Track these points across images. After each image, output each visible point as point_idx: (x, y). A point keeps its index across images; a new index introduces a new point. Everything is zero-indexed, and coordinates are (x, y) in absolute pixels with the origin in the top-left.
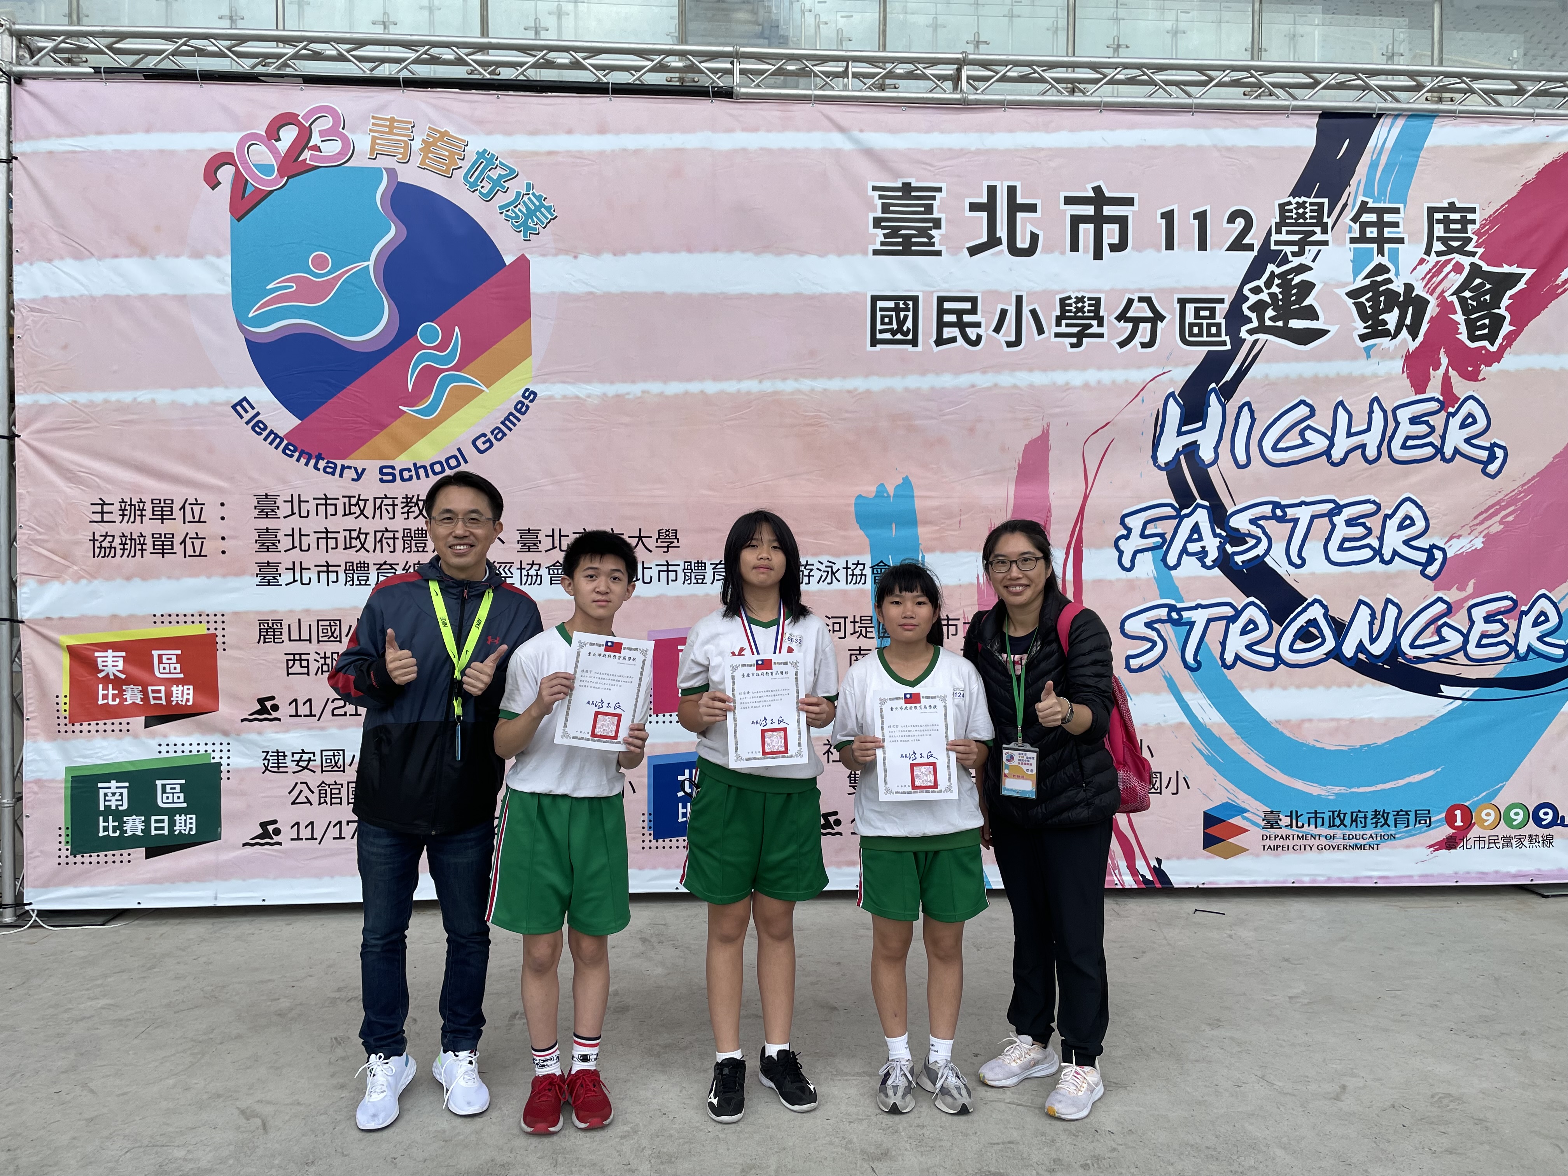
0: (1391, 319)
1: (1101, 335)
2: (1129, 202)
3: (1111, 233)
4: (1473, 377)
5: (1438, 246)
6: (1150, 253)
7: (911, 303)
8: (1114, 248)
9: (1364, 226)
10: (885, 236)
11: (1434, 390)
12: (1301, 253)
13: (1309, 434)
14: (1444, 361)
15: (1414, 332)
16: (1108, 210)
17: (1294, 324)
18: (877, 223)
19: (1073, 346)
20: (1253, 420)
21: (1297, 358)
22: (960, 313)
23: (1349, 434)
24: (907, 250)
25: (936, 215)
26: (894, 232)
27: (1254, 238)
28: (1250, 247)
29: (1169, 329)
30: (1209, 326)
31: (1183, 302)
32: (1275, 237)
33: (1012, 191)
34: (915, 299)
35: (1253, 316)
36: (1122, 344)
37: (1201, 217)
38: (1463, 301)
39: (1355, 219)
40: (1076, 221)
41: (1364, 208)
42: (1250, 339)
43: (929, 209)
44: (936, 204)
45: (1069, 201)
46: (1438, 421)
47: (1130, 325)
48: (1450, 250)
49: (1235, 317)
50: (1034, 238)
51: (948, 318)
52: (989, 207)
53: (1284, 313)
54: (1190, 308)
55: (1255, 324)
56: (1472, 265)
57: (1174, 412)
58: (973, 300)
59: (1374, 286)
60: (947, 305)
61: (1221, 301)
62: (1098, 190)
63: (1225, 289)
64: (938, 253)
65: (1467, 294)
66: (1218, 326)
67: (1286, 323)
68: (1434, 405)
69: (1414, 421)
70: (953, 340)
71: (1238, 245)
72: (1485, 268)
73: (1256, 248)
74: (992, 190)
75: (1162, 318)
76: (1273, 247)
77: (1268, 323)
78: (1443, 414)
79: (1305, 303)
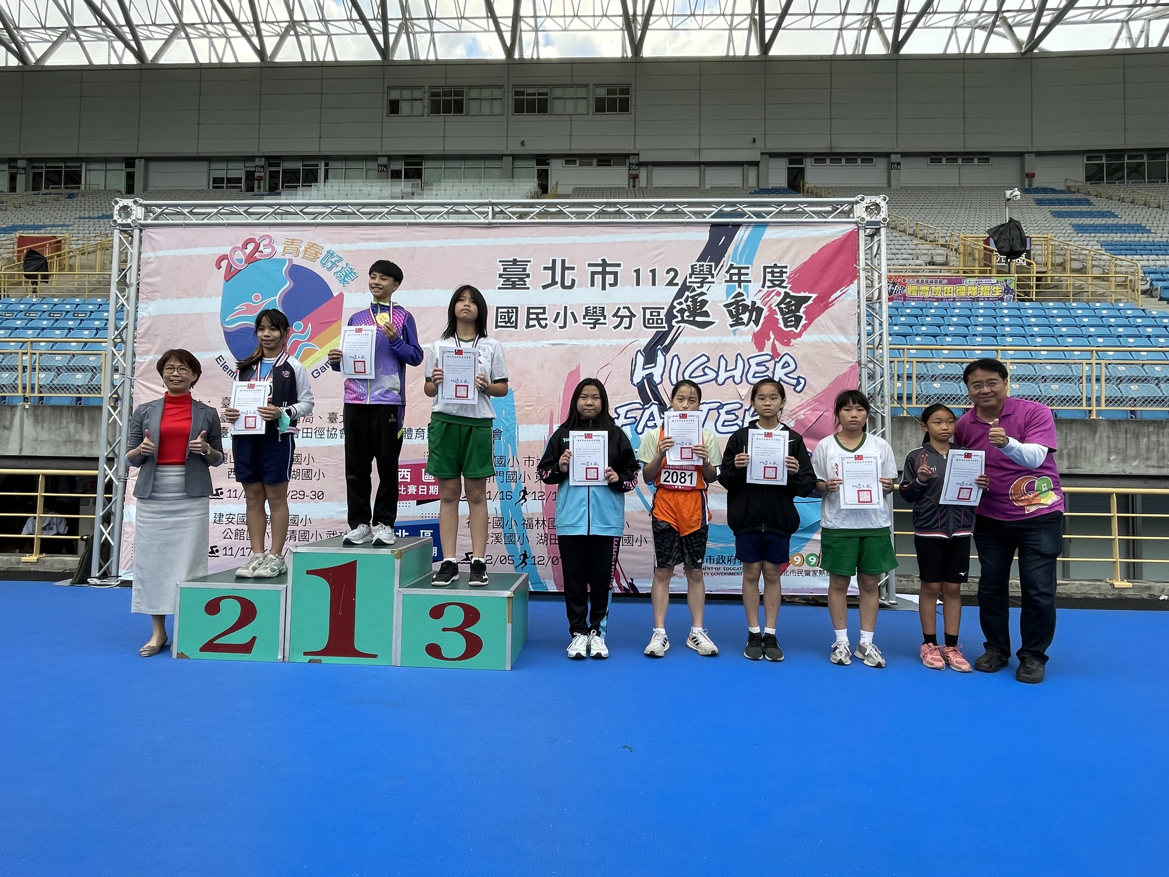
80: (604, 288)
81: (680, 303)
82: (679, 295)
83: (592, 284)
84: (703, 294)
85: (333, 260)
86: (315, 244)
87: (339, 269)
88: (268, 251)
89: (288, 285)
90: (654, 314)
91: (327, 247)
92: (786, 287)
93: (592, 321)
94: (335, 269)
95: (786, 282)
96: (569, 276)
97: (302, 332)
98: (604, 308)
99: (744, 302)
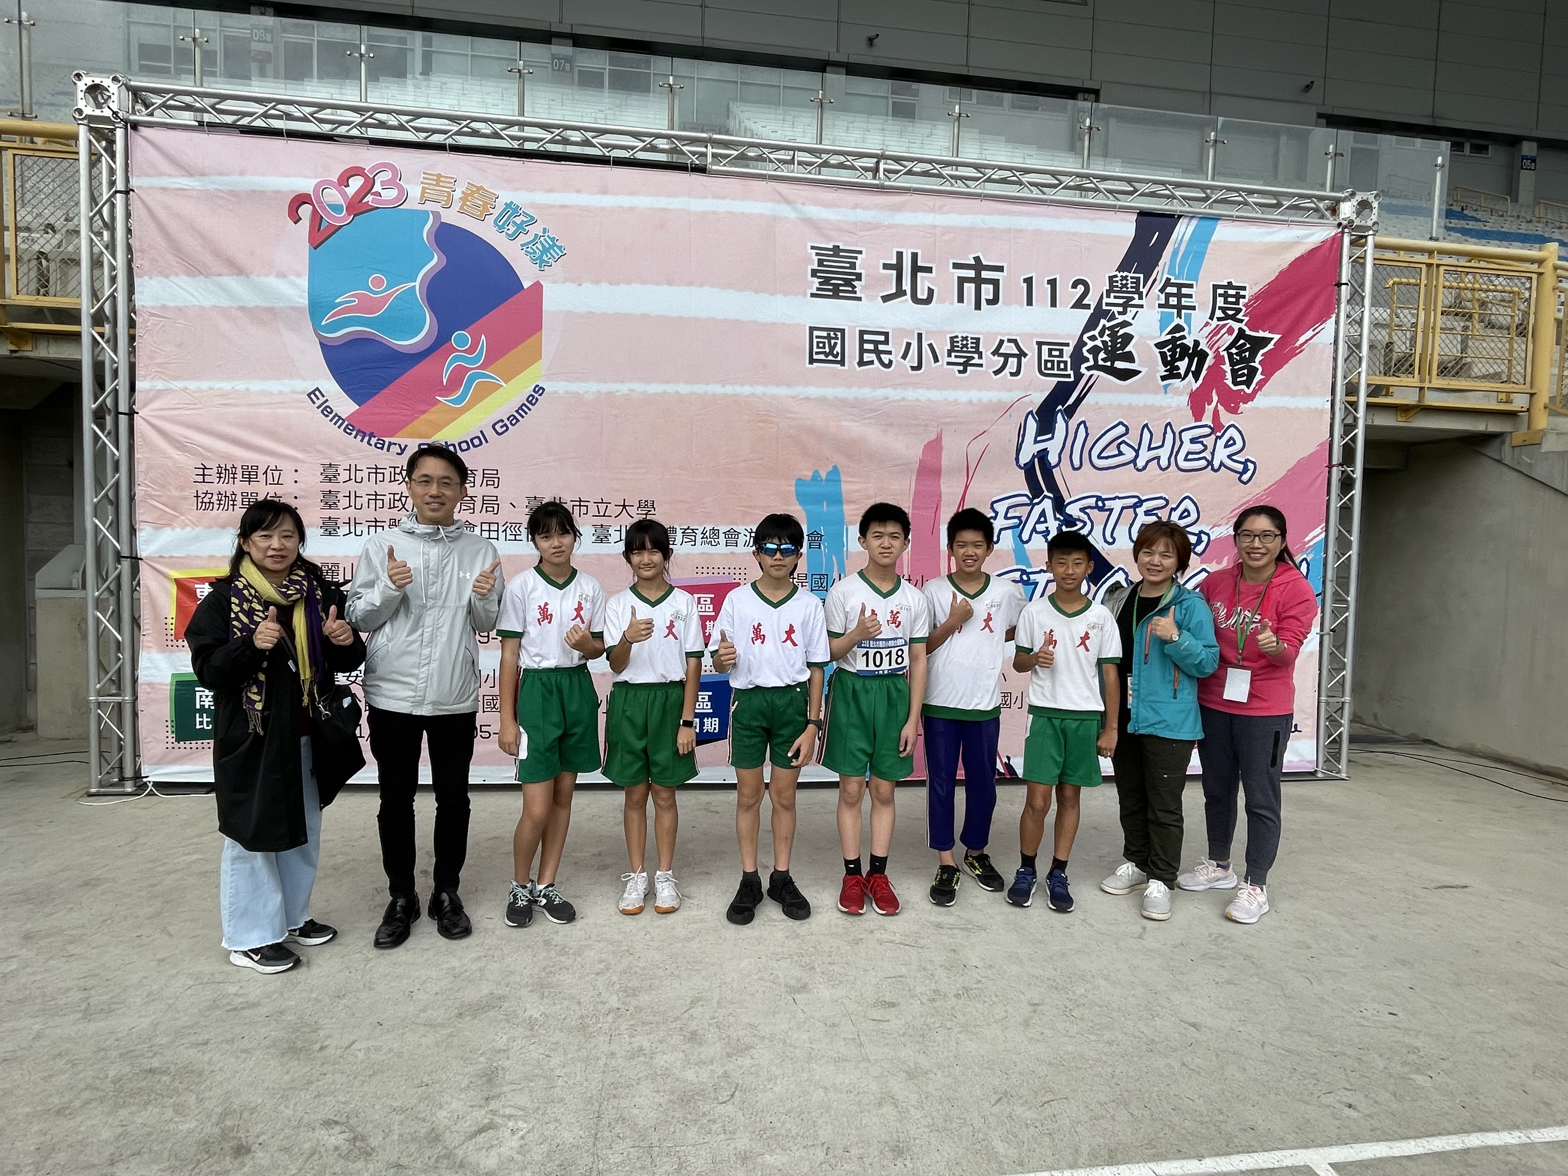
0: (1183, 365)
1: (981, 365)
2: (1000, 269)
3: (987, 291)
4: (1234, 411)
5: (1219, 313)
6: (1015, 308)
7: (839, 334)
8: (989, 302)
9: (1168, 296)
10: (820, 283)
11: (1207, 419)
12: (1124, 313)
13: (1123, 447)
14: (1215, 398)
15: (1196, 377)
16: (985, 274)
17: (1119, 365)
18: (814, 273)
19: (960, 372)
20: (1087, 434)
21: (1118, 390)
22: (876, 343)
23: (1150, 449)
24: (836, 294)
25: (858, 271)
26: (826, 281)
27: (1091, 300)
28: (1088, 307)
29: (1030, 363)
30: (1059, 362)
31: (1040, 344)
32: (1105, 300)
33: (915, 256)
34: (843, 331)
35: (1090, 357)
36: (996, 373)
37: (1053, 283)
38: (1230, 355)
39: (1162, 290)
40: (962, 281)
41: (1168, 283)
42: (1087, 374)
43: (853, 266)
44: (858, 262)
45: (956, 266)
46: (1209, 441)
47: (1002, 359)
48: (1227, 317)
49: (1078, 358)
50: (931, 292)
51: (867, 346)
52: (898, 267)
53: (1112, 356)
54: (1045, 349)
55: (1091, 363)
56: (1240, 329)
57: (1032, 426)
58: (886, 334)
59: (1173, 340)
60: (866, 337)
61: (1067, 345)
62: (977, 259)
63: (1069, 336)
64: (859, 299)
65: (1234, 351)
66: (1065, 363)
67: (1113, 364)
68: (1207, 431)
69: (1193, 441)
70: (872, 362)
71: (1079, 304)
72: (1248, 332)
73: (1093, 307)
74: (900, 255)
75: (1025, 355)
76: (1104, 307)
77: (1101, 363)
78: (1213, 437)
79: (1127, 350)
80: (978, 307)
81: (1092, 338)
82: (1091, 324)
83: (961, 299)
84: (1125, 324)
85: (518, 220)
86: (482, 188)
87: (530, 237)
88: (390, 194)
89: (435, 261)
90: (1054, 353)
91: (505, 197)
92: (1241, 321)
93: (962, 360)
94: (523, 239)
95: (1242, 313)
96: (924, 281)
97: (470, 351)
98: (978, 339)
99: (1184, 341)
